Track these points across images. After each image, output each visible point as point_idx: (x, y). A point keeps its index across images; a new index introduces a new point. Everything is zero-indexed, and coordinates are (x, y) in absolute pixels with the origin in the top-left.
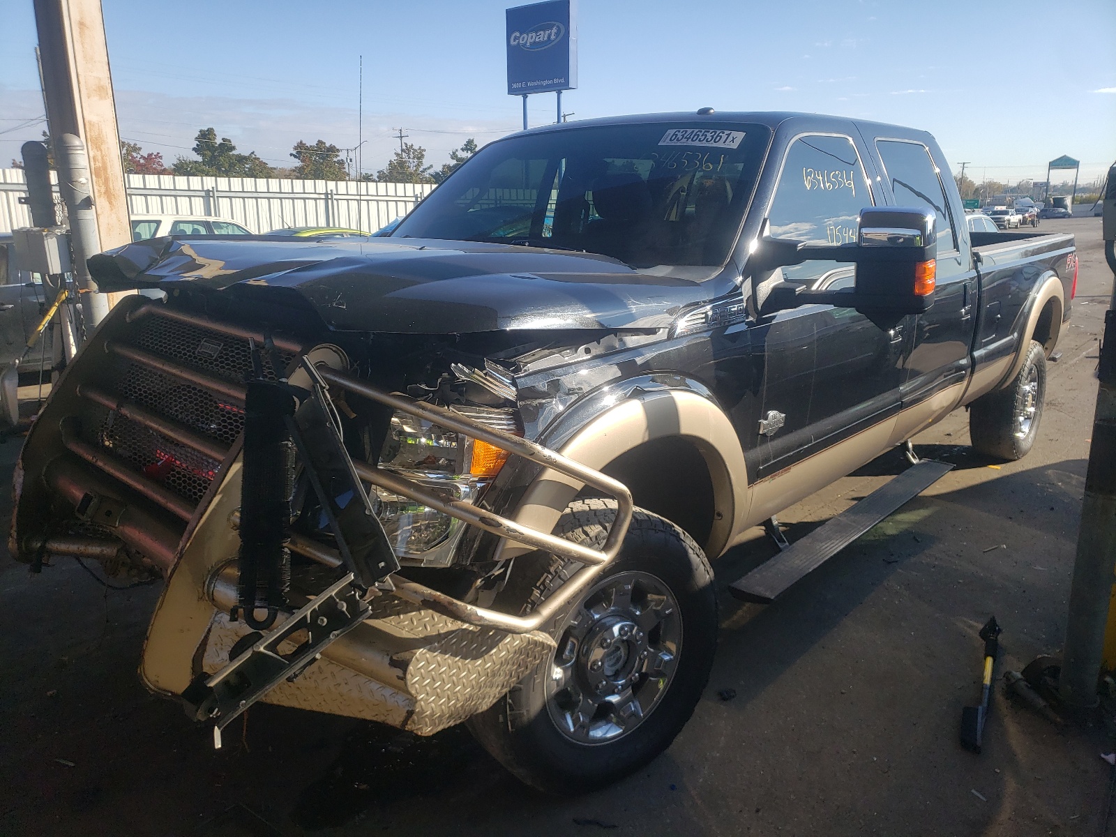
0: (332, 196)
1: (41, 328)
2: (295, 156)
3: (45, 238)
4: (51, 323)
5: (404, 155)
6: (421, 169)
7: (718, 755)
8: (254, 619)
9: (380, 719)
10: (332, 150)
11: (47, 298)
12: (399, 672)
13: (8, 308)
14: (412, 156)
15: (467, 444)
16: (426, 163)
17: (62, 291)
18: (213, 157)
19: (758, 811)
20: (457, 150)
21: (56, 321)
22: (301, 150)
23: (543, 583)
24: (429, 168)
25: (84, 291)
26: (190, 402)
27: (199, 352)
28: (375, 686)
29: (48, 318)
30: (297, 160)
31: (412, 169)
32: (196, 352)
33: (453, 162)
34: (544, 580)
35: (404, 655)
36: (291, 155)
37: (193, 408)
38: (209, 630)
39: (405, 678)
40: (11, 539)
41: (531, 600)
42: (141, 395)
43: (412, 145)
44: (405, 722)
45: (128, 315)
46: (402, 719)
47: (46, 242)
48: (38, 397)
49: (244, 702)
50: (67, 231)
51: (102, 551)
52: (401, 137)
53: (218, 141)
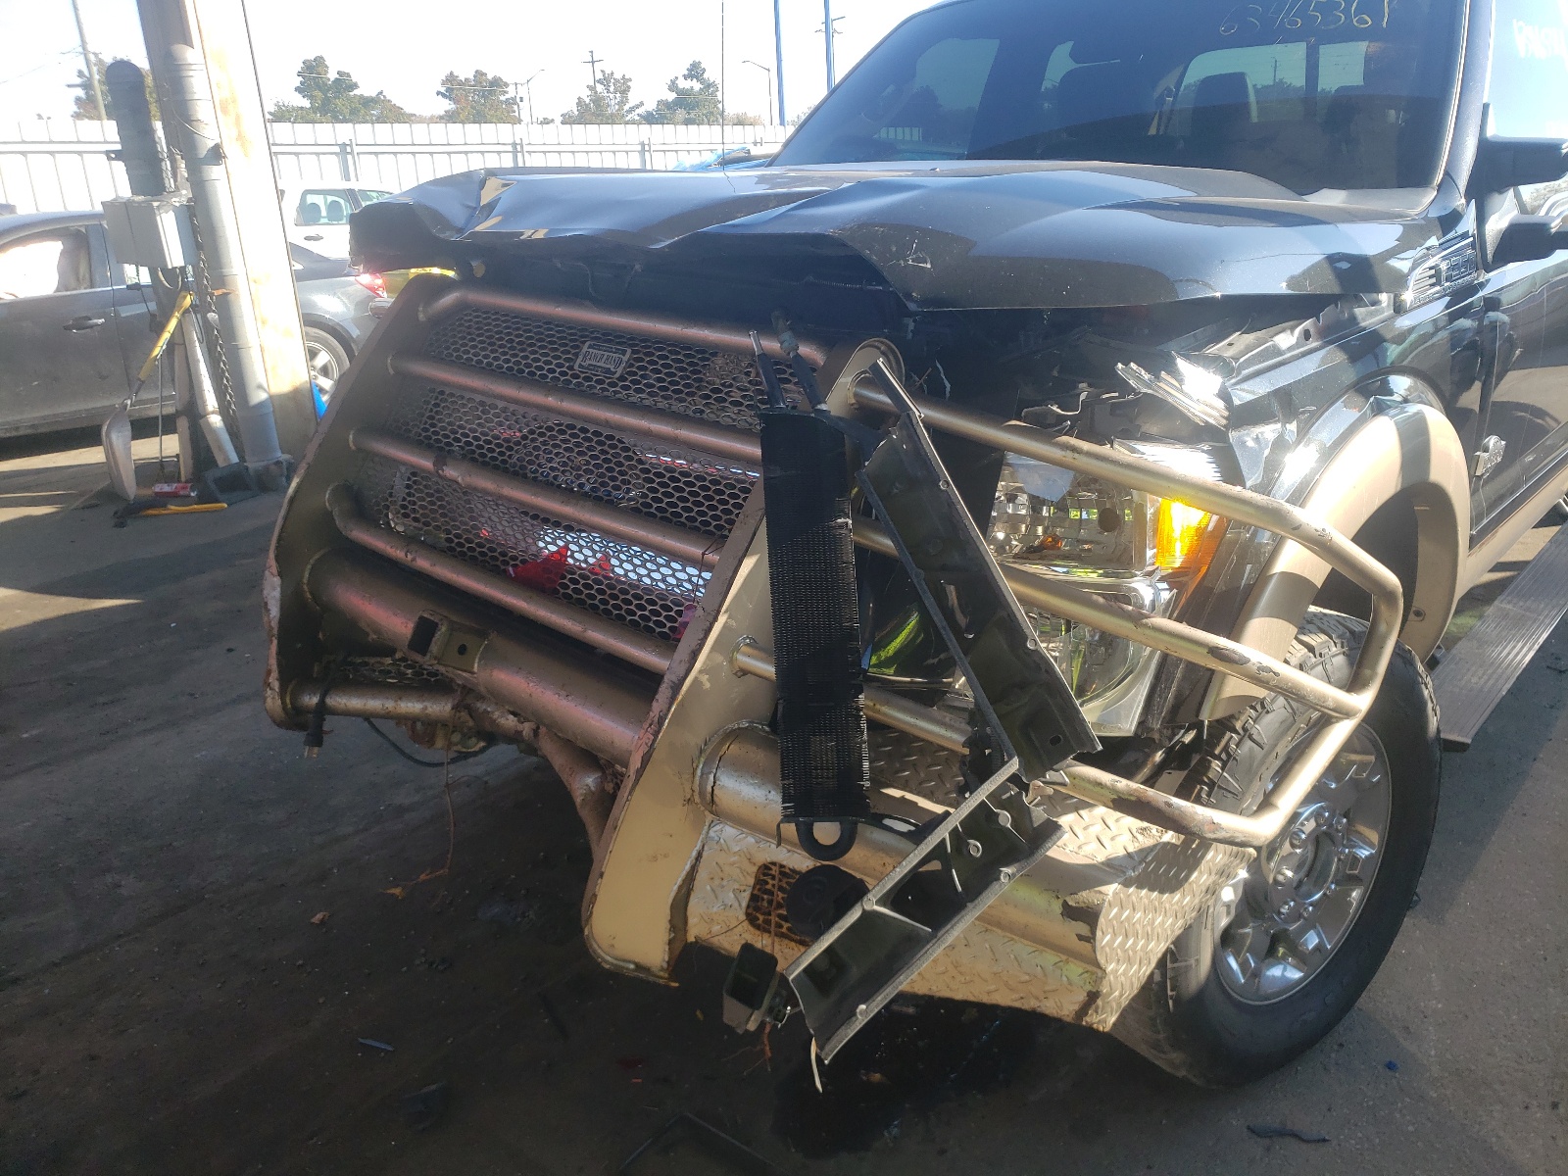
0: (522, 147)
1: (157, 351)
2: (444, 95)
3: (156, 212)
4: (171, 344)
5: (600, 88)
6: (626, 108)
7: (1440, 1006)
8: (821, 845)
9: (1029, 1004)
10: (497, 83)
11: (159, 304)
12: (1082, 928)
13: (97, 325)
14: (612, 89)
15: (1150, 511)
16: (633, 98)
17: (183, 293)
18: (326, 102)
19: (1555, 1106)
20: (677, 78)
21: (178, 340)
22: (452, 87)
23: (1226, 749)
24: (637, 107)
25: (220, 292)
26: (580, 453)
27: (580, 366)
28: (1023, 948)
29: (166, 336)
30: (447, 101)
31: (613, 109)
32: (576, 367)
33: (671, 96)
34: (1228, 742)
35: (1086, 896)
36: (438, 93)
37: (588, 463)
38: (699, 855)
39: (1094, 939)
40: (269, 692)
41: (1209, 778)
42: (469, 444)
43: (612, 73)
44: (1083, 1011)
45: (421, 309)
46: (1076, 1007)
47: (158, 218)
48: (158, 455)
49: (863, 1007)
50: (189, 200)
51: (426, 708)
52: (593, 62)
53: (332, 75)
